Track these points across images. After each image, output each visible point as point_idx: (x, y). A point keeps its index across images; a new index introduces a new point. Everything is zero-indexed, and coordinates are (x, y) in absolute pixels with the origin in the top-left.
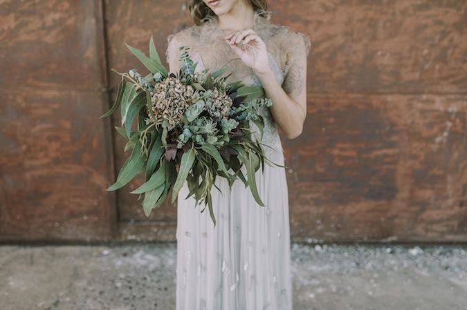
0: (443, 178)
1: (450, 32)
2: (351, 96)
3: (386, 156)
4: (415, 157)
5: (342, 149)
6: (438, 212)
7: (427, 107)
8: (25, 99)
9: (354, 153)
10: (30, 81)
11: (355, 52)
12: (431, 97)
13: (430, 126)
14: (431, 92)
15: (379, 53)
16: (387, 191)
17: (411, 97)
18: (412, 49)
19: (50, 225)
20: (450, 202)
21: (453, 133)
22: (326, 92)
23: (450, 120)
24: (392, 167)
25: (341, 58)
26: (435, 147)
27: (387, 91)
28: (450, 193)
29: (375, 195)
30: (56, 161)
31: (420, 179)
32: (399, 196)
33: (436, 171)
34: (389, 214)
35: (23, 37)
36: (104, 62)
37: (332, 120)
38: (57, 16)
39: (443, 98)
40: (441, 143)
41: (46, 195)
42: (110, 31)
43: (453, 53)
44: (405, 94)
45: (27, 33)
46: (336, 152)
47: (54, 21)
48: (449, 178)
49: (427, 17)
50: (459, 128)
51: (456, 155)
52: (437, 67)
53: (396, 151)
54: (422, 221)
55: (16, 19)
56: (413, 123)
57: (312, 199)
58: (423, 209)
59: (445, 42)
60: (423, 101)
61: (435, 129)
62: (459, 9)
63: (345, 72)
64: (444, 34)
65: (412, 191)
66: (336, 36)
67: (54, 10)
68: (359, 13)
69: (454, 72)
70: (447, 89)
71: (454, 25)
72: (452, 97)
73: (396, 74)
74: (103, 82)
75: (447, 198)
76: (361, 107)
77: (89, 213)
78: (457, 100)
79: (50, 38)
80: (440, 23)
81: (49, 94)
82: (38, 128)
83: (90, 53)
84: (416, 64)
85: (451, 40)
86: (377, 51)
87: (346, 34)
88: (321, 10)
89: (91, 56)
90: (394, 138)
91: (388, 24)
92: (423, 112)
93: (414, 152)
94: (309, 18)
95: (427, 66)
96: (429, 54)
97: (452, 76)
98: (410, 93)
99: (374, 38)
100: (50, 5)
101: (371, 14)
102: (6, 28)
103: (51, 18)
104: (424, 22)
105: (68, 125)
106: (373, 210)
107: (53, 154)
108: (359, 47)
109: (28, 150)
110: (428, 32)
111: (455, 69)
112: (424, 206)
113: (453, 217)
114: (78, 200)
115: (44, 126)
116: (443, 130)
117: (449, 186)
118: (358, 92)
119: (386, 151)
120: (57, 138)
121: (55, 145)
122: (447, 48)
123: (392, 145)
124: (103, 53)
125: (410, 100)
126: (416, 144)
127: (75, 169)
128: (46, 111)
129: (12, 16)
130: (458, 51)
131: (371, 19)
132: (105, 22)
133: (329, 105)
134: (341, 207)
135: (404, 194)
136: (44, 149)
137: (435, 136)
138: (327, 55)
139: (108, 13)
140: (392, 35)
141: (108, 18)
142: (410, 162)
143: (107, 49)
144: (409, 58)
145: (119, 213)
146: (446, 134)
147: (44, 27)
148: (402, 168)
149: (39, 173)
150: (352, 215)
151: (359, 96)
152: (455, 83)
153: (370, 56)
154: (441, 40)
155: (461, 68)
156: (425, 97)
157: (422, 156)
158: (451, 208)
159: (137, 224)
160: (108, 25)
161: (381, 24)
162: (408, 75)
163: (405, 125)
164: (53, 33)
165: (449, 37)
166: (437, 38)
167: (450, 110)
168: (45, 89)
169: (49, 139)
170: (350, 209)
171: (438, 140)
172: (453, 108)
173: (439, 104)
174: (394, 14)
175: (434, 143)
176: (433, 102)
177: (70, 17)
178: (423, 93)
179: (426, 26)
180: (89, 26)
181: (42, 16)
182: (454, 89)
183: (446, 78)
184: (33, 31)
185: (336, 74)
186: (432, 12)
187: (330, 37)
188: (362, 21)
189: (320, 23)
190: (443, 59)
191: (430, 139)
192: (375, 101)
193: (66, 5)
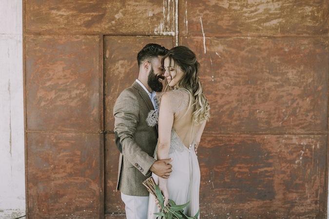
0: (303, 185)
1: (296, 99)
2: (243, 135)
3: (266, 171)
4: (284, 172)
5: (240, 168)
6: (302, 208)
7: (288, 142)
8: (56, 138)
9: (247, 170)
10: (59, 127)
11: (244, 111)
12: (289, 136)
13: (291, 153)
14: (290, 134)
15: (258, 111)
16: (269, 194)
17: (278, 136)
18: (275, 110)
19: (63, 215)
20: (309, 201)
21: (305, 158)
22: (229, 134)
23: (303, 150)
24: (271, 178)
25: (236, 114)
26: (296, 166)
27: (264, 132)
28: (309, 195)
29: (262, 196)
30: (70, 175)
31: (289, 186)
32: (277, 197)
33: (298, 181)
34: (272, 209)
35: (59, 103)
36: (103, 117)
37: (233, 150)
38: (78, 92)
39: (297, 137)
40: (299, 164)
41: (62, 196)
42: (107, 100)
43: (300, 111)
44: (275, 135)
45: (61, 101)
46: (236, 169)
47: (76, 94)
48: (306, 186)
49: (283, 91)
50: (309, 155)
51: (309, 171)
52: (291, 119)
53: (273, 168)
54: (293, 213)
55: (56, 94)
56: (281, 151)
57: (223, 199)
58: (293, 206)
59: (295, 105)
60: (286, 139)
61: (295, 155)
62: (300, 87)
63: (238, 122)
64: (293, 101)
65: (284, 194)
66: (232, 102)
67: (77, 88)
68: (245, 89)
69: (301, 122)
70: (299, 131)
71: (298, 95)
72: (302, 136)
73: (268, 123)
74: (101, 128)
75: (307, 198)
76: (250, 142)
77: (87, 208)
78: (305, 138)
79: (73, 104)
80: (291, 94)
81: (69, 135)
82: (61, 154)
83: (95, 112)
84: (279, 117)
85: (298, 104)
86: (256, 110)
87: (238, 101)
88: (224, 88)
89: (95, 113)
90: (270, 161)
91: (261, 96)
92: (286, 145)
93: (283, 169)
94: (216, 92)
95: (285, 119)
96: (286, 112)
97: (301, 124)
98: (277, 134)
99: (254, 103)
100: (75, 86)
101: (251, 90)
102: (49, 98)
103: (74, 93)
104: (281, 94)
105: (79, 153)
106: (261, 207)
107: (68, 171)
108: (245, 108)
109: (55, 168)
110: (284, 99)
111: (302, 120)
112: (293, 204)
113: (312, 211)
114: (81, 199)
115: (64, 153)
116: (299, 156)
117: (307, 191)
118: (247, 133)
119: (266, 169)
120: (72, 161)
121: (70, 165)
122: (297, 108)
123: (270, 165)
124: (102, 111)
125: (278, 138)
126: (284, 165)
127: (81, 180)
128: (67, 145)
129: (54, 91)
130: (302, 110)
131: (251, 93)
132: (104, 95)
133: (231, 141)
134: (241, 205)
135: (279, 196)
136: (64, 167)
137: (295, 160)
138: (228, 112)
139: (106, 90)
140: (264, 101)
141: (106, 93)
142: (282, 176)
143: (105, 109)
144: (275, 114)
145: (105, 208)
146: (301, 158)
147: (70, 98)
148: (277, 179)
149: (60, 182)
150: (248, 210)
151: (248, 135)
152: (303, 128)
153: (252, 113)
154: (292, 104)
155: (305, 120)
156: (286, 136)
157: (289, 171)
158: (310, 205)
159: (116, 215)
160: (105, 96)
161: (257, 96)
162: (275, 124)
163: (276, 153)
164: (75, 101)
165: (296, 102)
166: (290, 102)
167: (302, 144)
168: (67, 132)
169: (67, 161)
170: (247, 206)
171: (296, 162)
172: (304, 143)
173: (295, 140)
174: (264, 90)
175: (295, 163)
176: (292, 139)
177: (85, 92)
178: (285, 134)
179: (283, 96)
180: (96, 97)
181: (70, 92)
182: (303, 131)
183: (298, 125)
184: (64, 100)
185: (234, 123)
186: (285, 88)
187: (229, 103)
188: (247, 93)
189: (223, 95)
190: (294, 114)
191: (292, 162)
192: (258, 138)
193: (84, 86)
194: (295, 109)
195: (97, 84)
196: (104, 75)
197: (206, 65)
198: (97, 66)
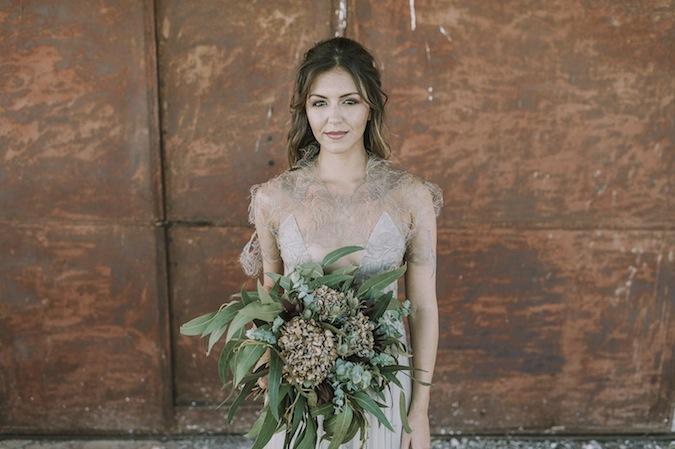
0: (627, 343)
1: (630, 147)
2: (498, 231)
3: (547, 313)
4: (588, 315)
5: (486, 304)
6: (622, 390)
7: (602, 246)
8: (49, 236)
9: (502, 310)
10: (56, 211)
11: (502, 173)
12: (607, 233)
13: (607, 272)
14: (608, 228)
15: (536, 174)
16: (549, 362)
17: (580, 233)
18: (579, 170)
19: (77, 409)
20: (638, 376)
21: (639, 283)
22: (464, 228)
23: (635, 266)
24: (556, 328)
25: (483, 182)
26: (614, 302)
27: (547, 225)
28: (638, 364)
29: (532, 367)
30: (89, 321)
31: (596, 345)
32: (567, 368)
33: (617, 335)
34: (554, 394)
35: (50, 153)
36: (160, 186)
37: (472, 265)
38: (97, 125)
39: (623, 235)
40: (622, 296)
41: (75, 367)
42: (168, 145)
43: (636, 174)
44: (572, 229)
45: (54, 147)
46: (478, 308)
47: (92, 131)
48: (636, 344)
49: (600, 127)
50: (647, 275)
51: (644, 311)
52: (614, 193)
53: (561, 306)
54: (600, 403)
55: (40, 129)
56: (583, 268)
57: (445, 372)
58: (600, 388)
59: (625, 160)
60: (597, 239)
61: (614, 278)
62: (641, 117)
63: (488, 200)
64: (623, 150)
65: (584, 362)
66: (476, 151)
67: (93, 116)
68: (507, 122)
69: (637, 200)
70: (629, 222)
71: (637, 137)
72: (636, 233)
73: (558, 202)
74: (157, 214)
75: (634, 371)
76: (513, 247)
77: (133, 393)
78: (642, 237)
79: (86, 155)
80: (618, 134)
81: (82, 229)
82: (64, 275)
83: (141, 174)
84: (584, 190)
85: (633, 158)
86: (532, 172)
87: (490, 149)
88: (456, 118)
89: (142, 177)
90: (558, 289)
91: (547, 137)
92: (596, 253)
93: (585, 308)
94: (438, 128)
95: (600, 192)
96: (603, 176)
97: (635, 205)
98: (578, 229)
99: (528, 155)
100: (88, 111)
101: (523, 123)
102: (26, 140)
103: (88, 127)
104: (595, 133)
105: (107, 271)
106: (531, 389)
107: (85, 312)
108: (507, 166)
109: (51, 306)
110: (601, 146)
111: (639, 195)
112: (601, 382)
113: (643, 397)
114: (118, 375)
115: (73, 272)
116: (625, 278)
117: (635, 356)
118: (507, 227)
119: (546, 307)
120: (91, 290)
121: (87, 299)
122: (629, 168)
123: (555, 299)
124: (159, 173)
125: (579, 237)
126: (587, 298)
127: (115, 332)
128: (77, 253)
129: (35, 124)
130: (642, 171)
131: (524, 130)
132: (162, 133)
133: (467, 244)
134: (485, 384)
135: (574, 366)
136: (75, 303)
137: (615, 287)
138: (464, 178)
139: (166, 120)
140: (552, 151)
141: (166, 128)
142: (581, 322)
143: (164, 168)
144: (576, 181)
145: (175, 394)
146: (629, 283)
147: (78, 140)
148: (571, 330)
149: (66, 337)
150: (501, 395)
151: (509, 231)
152: (640, 214)
153: (522, 179)
154: (619, 157)
155: (646, 195)
156: (599, 233)
157: (598, 312)
158: (640, 385)
159: (199, 408)
160: (165, 136)
161: (537, 137)
162: (575, 204)
163: (573, 271)
164: (90, 148)
165: (630, 153)
166: (613, 155)
167: (634, 250)
168: (75, 222)
169: (80, 290)
170: (498, 387)
171: (618, 292)
172: (638, 248)
173: (618, 243)
174: (554, 123)
175: (612, 294)
176: (611, 240)
177: (114, 126)
178: (597, 227)
179: (598, 139)
180: (141, 137)
181: (75, 125)
182: (638, 222)
183: (628, 208)
184: (64, 145)
185: (476, 204)
186: (606, 120)
187: (468, 154)
188: (511, 132)
189: (454, 135)
190: (621, 182)
191: (608, 291)
192: (531, 238)
193: (109, 111)
194: (624, 170)
195: (142, 107)
196: (160, 84)
197: (415, 60)
198: (141, 62)
